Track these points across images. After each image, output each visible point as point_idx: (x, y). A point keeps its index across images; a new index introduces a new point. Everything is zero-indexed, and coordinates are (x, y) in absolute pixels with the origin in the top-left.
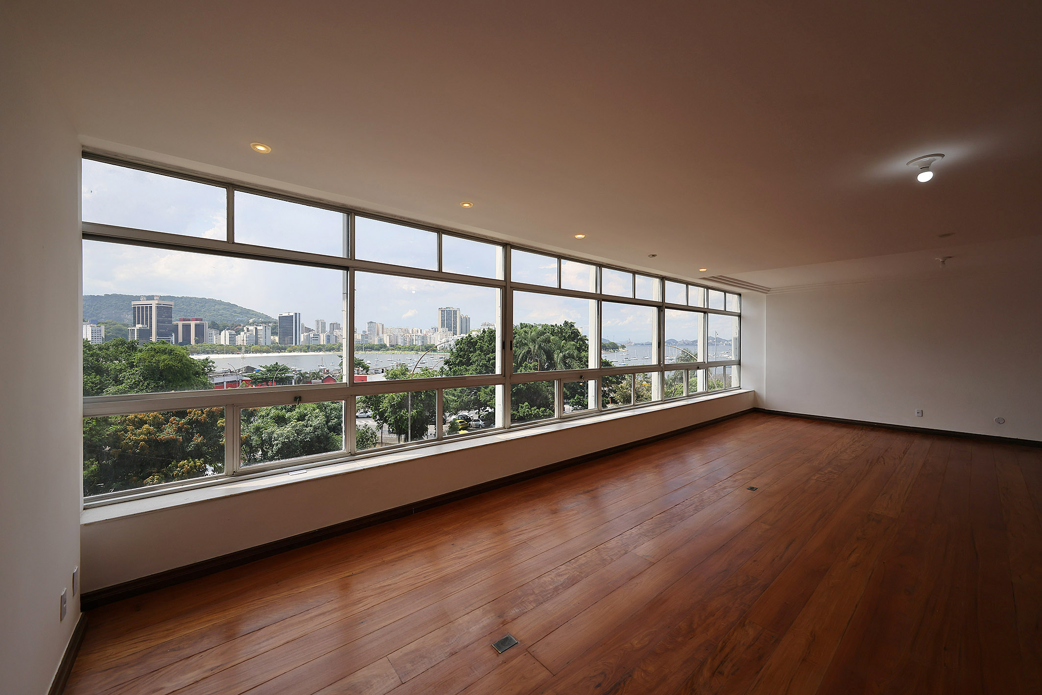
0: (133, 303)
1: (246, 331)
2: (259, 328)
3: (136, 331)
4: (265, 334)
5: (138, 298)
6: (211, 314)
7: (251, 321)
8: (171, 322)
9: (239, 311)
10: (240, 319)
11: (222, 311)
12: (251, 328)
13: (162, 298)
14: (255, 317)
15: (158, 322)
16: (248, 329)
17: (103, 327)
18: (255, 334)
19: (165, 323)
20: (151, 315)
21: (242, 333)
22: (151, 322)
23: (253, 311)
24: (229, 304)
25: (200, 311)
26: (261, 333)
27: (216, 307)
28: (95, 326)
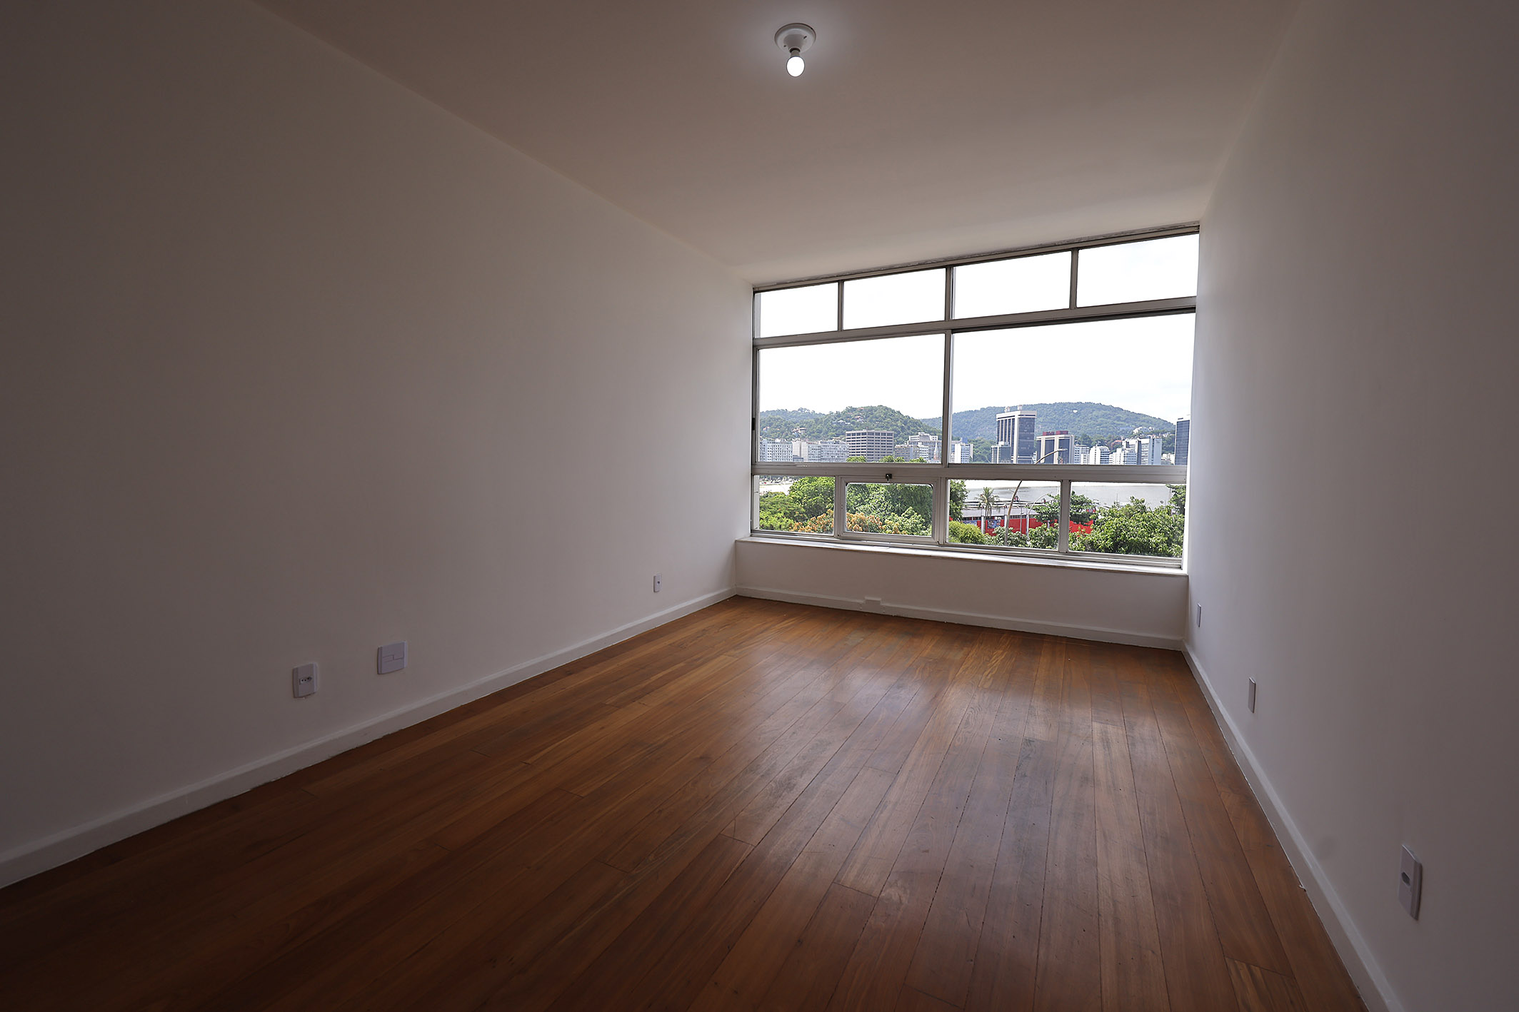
0: (998, 416)
1: (1125, 447)
2: (1143, 441)
3: (998, 449)
4: (1153, 451)
5: (1002, 410)
6: (1086, 425)
7: (1136, 431)
8: (1032, 437)
9: (1124, 417)
10: (1125, 429)
11: (1102, 419)
12: (1133, 442)
13: (1025, 407)
14: (1147, 424)
15: (1020, 437)
16: (1127, 443)
17: (972, 445)
18: (1136, 452)
19: (1026, 439)
20: (1013, 429)
21: (1119, 450)
22: (1013, 441)
23: (1145, 416)
24: (1110, 408)
25: (1074, 420)
26: (1146, 450)
27: (1094, 413)
28: (964, 444)
